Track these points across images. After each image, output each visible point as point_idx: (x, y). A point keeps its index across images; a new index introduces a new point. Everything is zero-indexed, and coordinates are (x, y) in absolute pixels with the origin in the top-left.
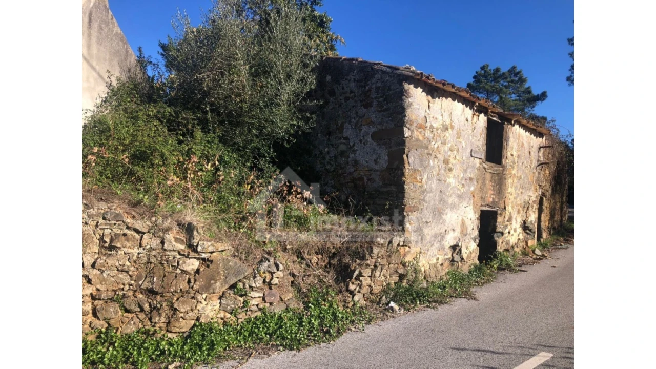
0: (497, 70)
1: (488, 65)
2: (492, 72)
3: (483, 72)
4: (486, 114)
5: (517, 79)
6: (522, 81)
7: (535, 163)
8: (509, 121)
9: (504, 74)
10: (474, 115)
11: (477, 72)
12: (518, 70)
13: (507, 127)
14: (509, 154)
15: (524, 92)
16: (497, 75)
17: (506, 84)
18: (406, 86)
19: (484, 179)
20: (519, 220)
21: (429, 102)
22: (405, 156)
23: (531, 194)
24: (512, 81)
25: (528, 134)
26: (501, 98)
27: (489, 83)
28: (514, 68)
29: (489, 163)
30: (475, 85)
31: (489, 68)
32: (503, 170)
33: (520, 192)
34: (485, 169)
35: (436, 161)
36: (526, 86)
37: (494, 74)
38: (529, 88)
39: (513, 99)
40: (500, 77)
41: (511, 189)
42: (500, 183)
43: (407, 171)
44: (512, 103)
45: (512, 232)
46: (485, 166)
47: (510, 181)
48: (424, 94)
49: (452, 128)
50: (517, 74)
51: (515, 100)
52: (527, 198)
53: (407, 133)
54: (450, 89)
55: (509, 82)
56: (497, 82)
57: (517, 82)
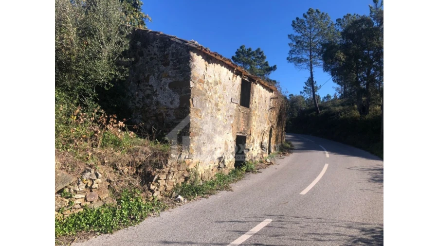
0: (250, 50)
1: (244, 46)
2: (247, 50)
3: (241, 50)
4: (241, 76)
5: (260, 56)
6: (263, 57)
7: (268, 108)
8: (254, 81)
9: (253, 52)
10: (234, 76)
11: (238, 50)
12: (261, 51)
13: (253, 84)
14: (254, 101)
15: (264, 64)
16: (249, 53)
17: (254, 58)
18: (192, 54)
19: (239, 117)
20: (259, 142)
21: (206, 65)
22: (191, 100)
23: (265, 126)
24: (258, 57)
25: (264, 90)
26: (251, 67)
27: (245, 57)
28: (259, 49)
29: (242, 107)
30: (236, 57)
31: (245, 48)
32: (250, 111)
33: (259, 125)
34: (239, 110)
35: (210, 104)
36: (265, 61)
37: (248, 52)
38: (267, 62)
39: (258, 68)
40: (251, 54)
41: (254, 123)
42: (248, 119)
43: (192, 110)
44: (257, 71)
45: (254, 149)
46: (240, 108)
47: (254, 118)
48: (203, 60)
49: (221, 83)
50: (261, 53)
51: (259, 69)
52: (263, 129)
53: (192, 85)
54: (219, 58)
55: (256, 58)
56: (250, 57)
57: (261, 58)
